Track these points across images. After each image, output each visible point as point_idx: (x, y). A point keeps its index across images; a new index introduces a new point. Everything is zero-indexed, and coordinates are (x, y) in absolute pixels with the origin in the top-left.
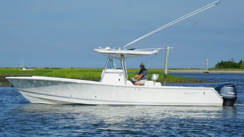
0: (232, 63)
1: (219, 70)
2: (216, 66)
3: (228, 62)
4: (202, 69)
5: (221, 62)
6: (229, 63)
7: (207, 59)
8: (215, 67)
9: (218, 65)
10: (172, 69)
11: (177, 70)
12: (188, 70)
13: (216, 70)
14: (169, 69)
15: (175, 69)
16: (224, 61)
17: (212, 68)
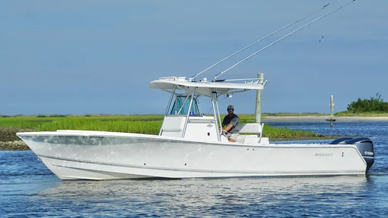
0: (377, 102)
1: (354, 116)
2: (348, 108)
3: (369, 101)
4: (324, 115)
5: (357, 101)
6: (371, 102)
7: (332, 96)
8: (347, 110)
9: (353, 107)
10: (270, 115)
11: (278, 116)
12: (298, 115)
13: (349, 116)
14: (263, 114)
15: (274, 115)
16: (362, 99)
17: (341, 112)
